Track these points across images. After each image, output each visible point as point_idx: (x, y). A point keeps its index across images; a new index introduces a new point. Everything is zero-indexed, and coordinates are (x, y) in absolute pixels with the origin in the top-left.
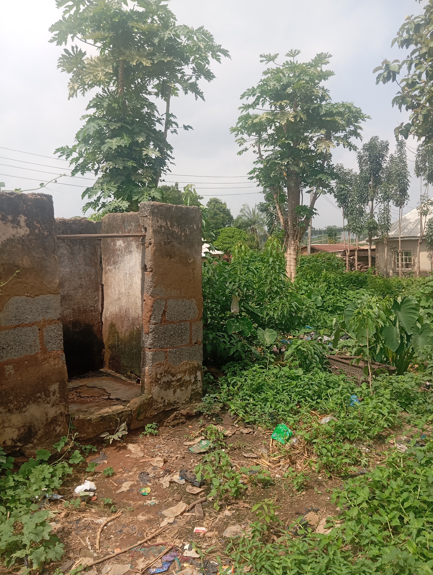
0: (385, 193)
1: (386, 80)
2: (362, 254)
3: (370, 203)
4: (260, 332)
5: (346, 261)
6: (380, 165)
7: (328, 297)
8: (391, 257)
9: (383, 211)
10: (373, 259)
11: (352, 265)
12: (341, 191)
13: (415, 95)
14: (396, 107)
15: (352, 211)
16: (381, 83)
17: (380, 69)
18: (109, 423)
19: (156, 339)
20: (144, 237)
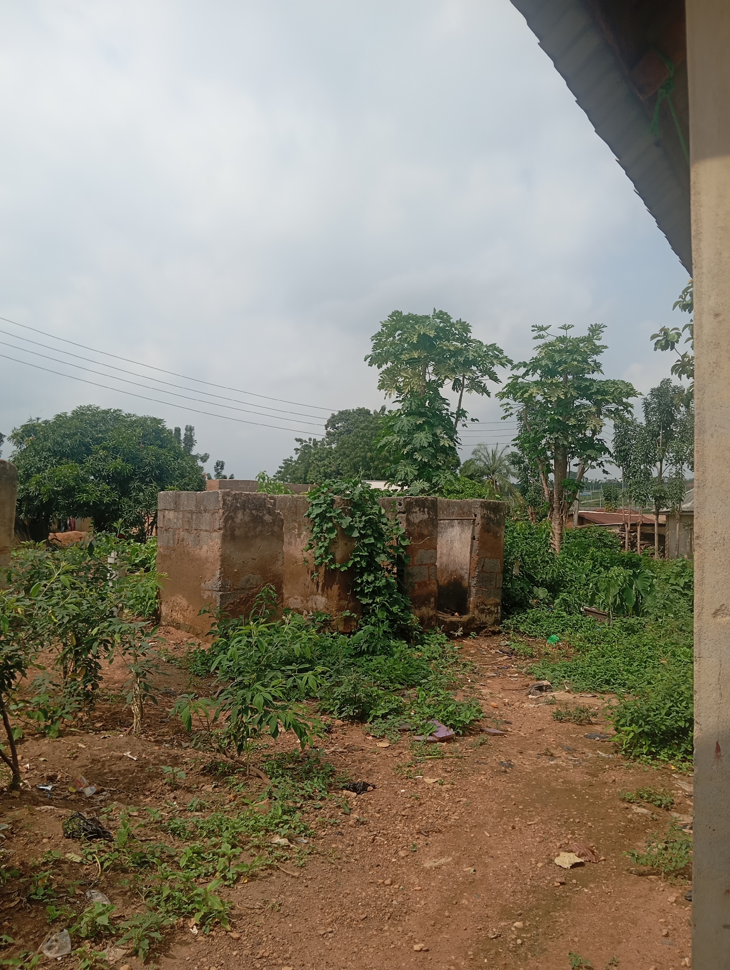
0: (678, 453)
1: (664, 348)
2: (648, 530)
3: (658, 464)
4: (535, 589)
5: (625, 538)
6: (672, 416)
7: (592, 575)
8: (685, 537)
9: (674, 476)
10: (662, 538)
11: (633, 545)
12: (621, 446)
14: (677, 375)
15: (634, 472)
16: (659, 350)
17: (658, 336)
18: (454, 626)
19: (478, 582)
20: (474, 520)
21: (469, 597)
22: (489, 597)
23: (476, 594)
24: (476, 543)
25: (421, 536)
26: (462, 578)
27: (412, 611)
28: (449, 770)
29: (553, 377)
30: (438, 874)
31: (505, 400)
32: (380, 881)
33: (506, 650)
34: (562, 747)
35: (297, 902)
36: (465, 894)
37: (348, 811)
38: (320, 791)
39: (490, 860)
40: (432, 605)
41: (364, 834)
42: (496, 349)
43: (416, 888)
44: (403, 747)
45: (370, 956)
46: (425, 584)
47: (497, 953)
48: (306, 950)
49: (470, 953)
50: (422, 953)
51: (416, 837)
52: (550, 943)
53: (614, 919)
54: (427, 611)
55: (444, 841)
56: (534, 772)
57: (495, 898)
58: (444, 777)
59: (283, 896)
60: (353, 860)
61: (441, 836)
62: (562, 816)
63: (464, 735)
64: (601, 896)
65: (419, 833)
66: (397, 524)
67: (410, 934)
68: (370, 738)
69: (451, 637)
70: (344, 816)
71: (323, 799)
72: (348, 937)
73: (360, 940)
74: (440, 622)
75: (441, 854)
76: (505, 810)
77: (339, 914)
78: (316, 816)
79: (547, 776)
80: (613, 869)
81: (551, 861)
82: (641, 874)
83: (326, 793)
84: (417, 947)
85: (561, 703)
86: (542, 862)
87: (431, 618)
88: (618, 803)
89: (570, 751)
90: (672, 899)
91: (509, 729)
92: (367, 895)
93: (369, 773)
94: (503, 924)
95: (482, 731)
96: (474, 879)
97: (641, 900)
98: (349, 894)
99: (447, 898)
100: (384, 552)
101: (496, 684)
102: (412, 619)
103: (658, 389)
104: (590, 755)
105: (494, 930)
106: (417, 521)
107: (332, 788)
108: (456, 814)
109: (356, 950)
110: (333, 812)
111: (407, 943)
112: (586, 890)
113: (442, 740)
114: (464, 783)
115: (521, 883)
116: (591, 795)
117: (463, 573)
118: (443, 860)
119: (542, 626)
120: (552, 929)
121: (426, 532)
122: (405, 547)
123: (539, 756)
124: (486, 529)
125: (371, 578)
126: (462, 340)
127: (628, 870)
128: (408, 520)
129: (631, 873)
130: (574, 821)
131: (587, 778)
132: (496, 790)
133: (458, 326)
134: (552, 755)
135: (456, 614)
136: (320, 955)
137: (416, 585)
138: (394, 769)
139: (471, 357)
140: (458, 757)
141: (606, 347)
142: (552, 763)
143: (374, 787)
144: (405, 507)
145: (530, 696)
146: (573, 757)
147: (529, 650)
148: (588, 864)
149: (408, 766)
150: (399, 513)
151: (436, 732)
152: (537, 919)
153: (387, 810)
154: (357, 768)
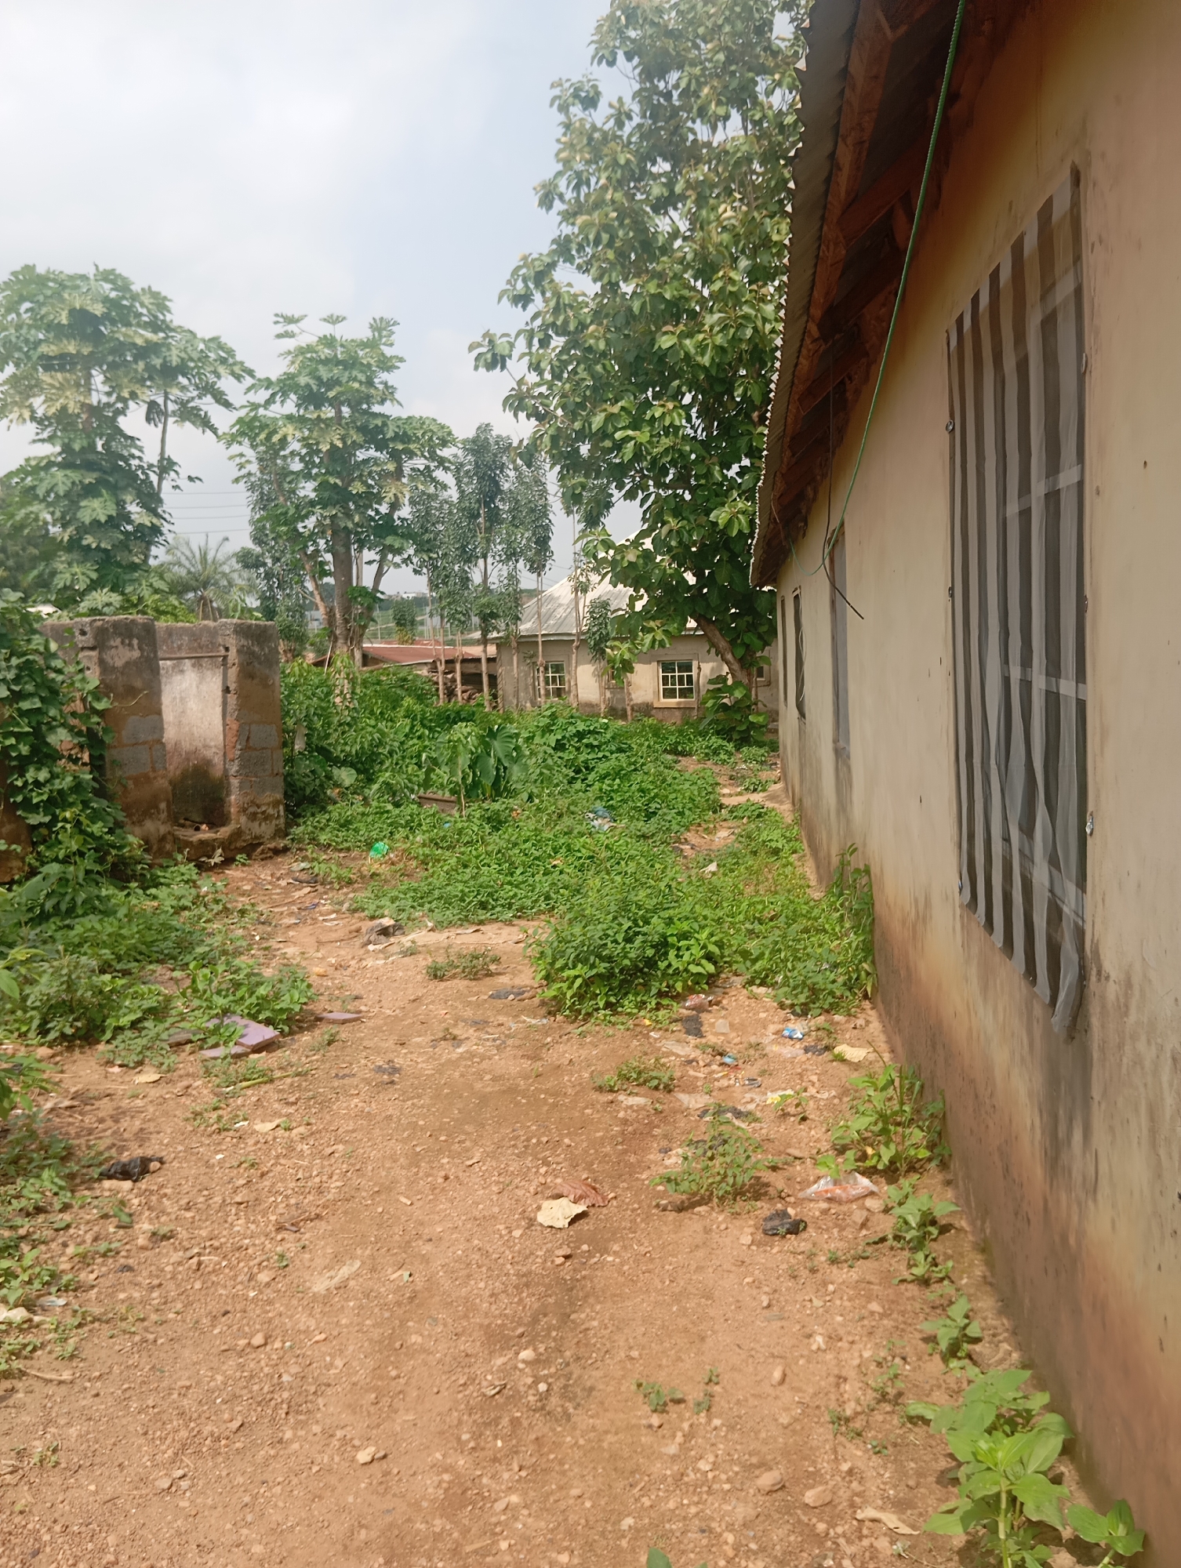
0: (509, 544)
1: (490, 366)
2: (471, 669)
3: (481, 562)
5: (438, 683)
6: (497, 484)
8: (526, 675)
9: (506, 582)
10: (493, 680)
11: (450, 693)
13: (541, 394)
14: (510, 414)
15: (447, 576)
16: (482, 370)
17: (480, 345)
18: (207, 848)
19: (240, 766)
20: (225, 657)
21: (228, 794)
22: (264, 791)
23: (241, 788)
24: (232, 699)
25: (131, 691)
26: (208, 763)
27: (128, 828)
28: (292, 1099)
29: (318, 407)
30: (347, 1299)
31: (236, 449)
32: (242, 1342)
33: (304, 876)
34: (464, 1021)
35: (88, 1433)
36: (410, 1324)
37: (128, 1219)
38: (56, 1194)
39: (428, 1247)
40: (163, 816)
41: (177, 1256)
42: (221, 347)
43: (318, 1338)
44: (188, 1075)
45: (281, 1504)
46: (143, 780)
47: (515, 1423)
48: (144, 1532)
49: (465, 1437)
50: (375, 1464)
51: (279, 1237)
52: (594, 1373)
53: (677, 1298)
54: (155, 827)
55: (332, 1234)
56: (440, 1071)
57: (466, 1316)
58: (288, 1115)
59: (53, 1430)
60: (171, 1316)
61: (322, 1226)
62: (517, 1138)
63: (291, 1033)
64: (637, 1261)
65: (280, 1228)
66: (81, 671)
67: (339, 1434)
68: (116, 1069)
69: (202, 867)
70: (121, 1232)
71: (66, 1208)
72: (220, 1477)
73: (247, 1476)
74: (181, 844)
75: (338, 1259)
76: (418, 1149)
77: (184, 1434)
78: (65, 1245)
79: (462, 1075)
80: (633, 1210)
81: (532, 1222)
82: (680, 1209)
83: (69, 1194)
84: (363, 1456)
85: (429, 950)
86: (518, 1227)
87: (162, 839)
88: (595, 1095)
89: (480, 1024)
90: (746, 1239)
91: (363, 1008)
92: (228, 1378)
93: (141, 1136)
94: (499, 1361)
95: (320, 1019)
96: (414, 1291)
97: (700, 1254)
98: (188, 1388)
99: (380, 1342)
100: (63, 725)
101: (304, 936)
102: (130, 844)
103: (474, 441)
104: (514, 1027)
105: (489, 1377)
106: (119, 663)
107: (78, 1181)
108: (335, 1177)
109: (247, 1499)
110: (96, 1229)
111: (341, 1451)
112: (610, 1259)
113: (258, 1049)
114: (328, 1117)
115: (498, 1276)
116: (546, 1092)
117: (209, 754)
118: (345, 1271)
119: (356, 830)
120: (586, 1345)
121: (138, 684)
122: (101, 714)
123: (435, 1042)
124: (247, 673)
125: (43, 775)
126: (155, 326)
127: (658, 1206)
128: (101, 662)
129: (664, 1210)
130: (539, 1142)
131: (526, 1064)
132: (389, 1118)
133: (147, 300)
134: (454, 1038)
135: (204, 827)
136: (179, 1534)
137: (130, 782)
138: (187, 1120)
139: (175, 361)
140: (298, 1074)
141: (401, 360)
142: (460, 1050)
143: (161, 1161)
144: (95, 638)
145: (371, 947)
146: (488, 1033)
147: (344, 872)
148: (592, 1211)
149: (215, 1109)
150: (83, 649)
151: (242, 1036)
152: (554, 1334)
153: (201, 1199)
154: (115, 1133)
